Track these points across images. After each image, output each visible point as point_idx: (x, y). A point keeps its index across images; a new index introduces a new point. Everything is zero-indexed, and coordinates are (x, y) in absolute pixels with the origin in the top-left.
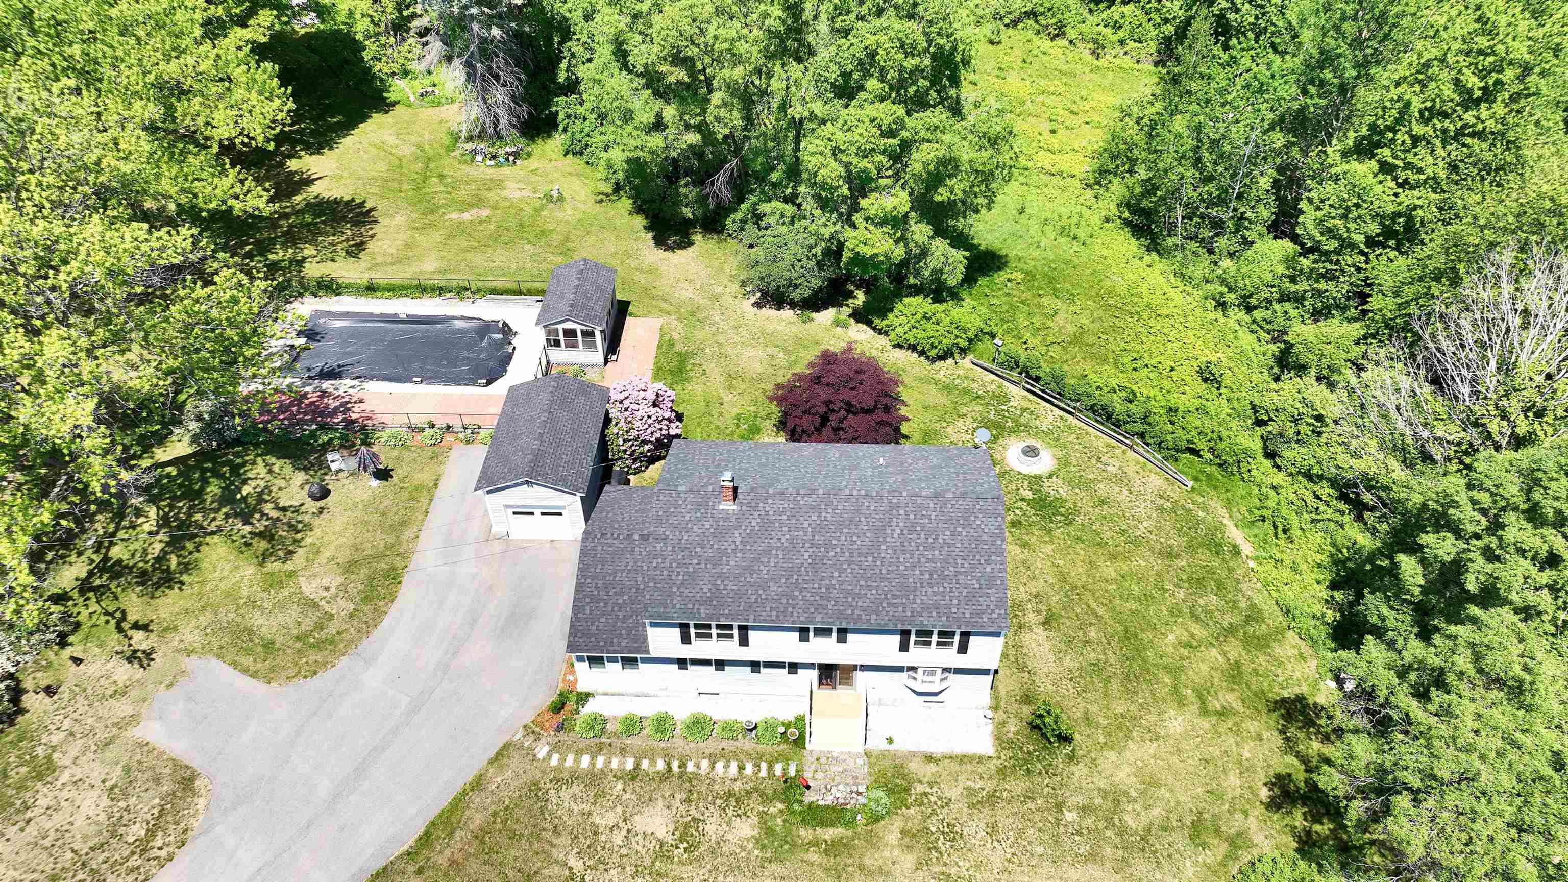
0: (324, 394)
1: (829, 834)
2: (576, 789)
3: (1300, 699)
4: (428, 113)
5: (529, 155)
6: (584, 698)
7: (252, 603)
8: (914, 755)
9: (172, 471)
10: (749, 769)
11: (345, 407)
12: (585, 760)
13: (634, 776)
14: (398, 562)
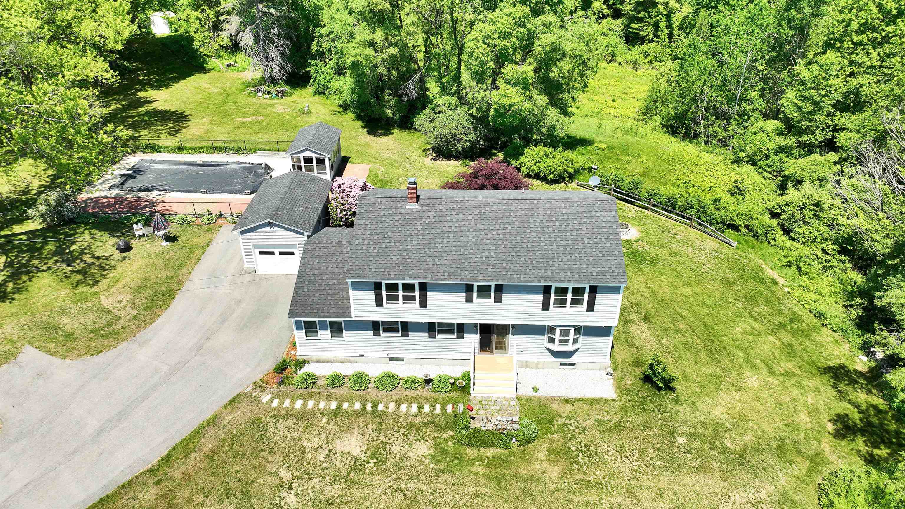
0: (139, 198)
1: (490, 452)
2: (290, 422)
3: (842, 367)
4: (230, 74)
5: (291, 94)
6: (301, 363)
7: (62, 310)
8: (554, 399)
9: (24, 237)
10: (427, 408)
11: (153, 204)
12: (299, 404)
13: (337, 412)
14: (174, 286)
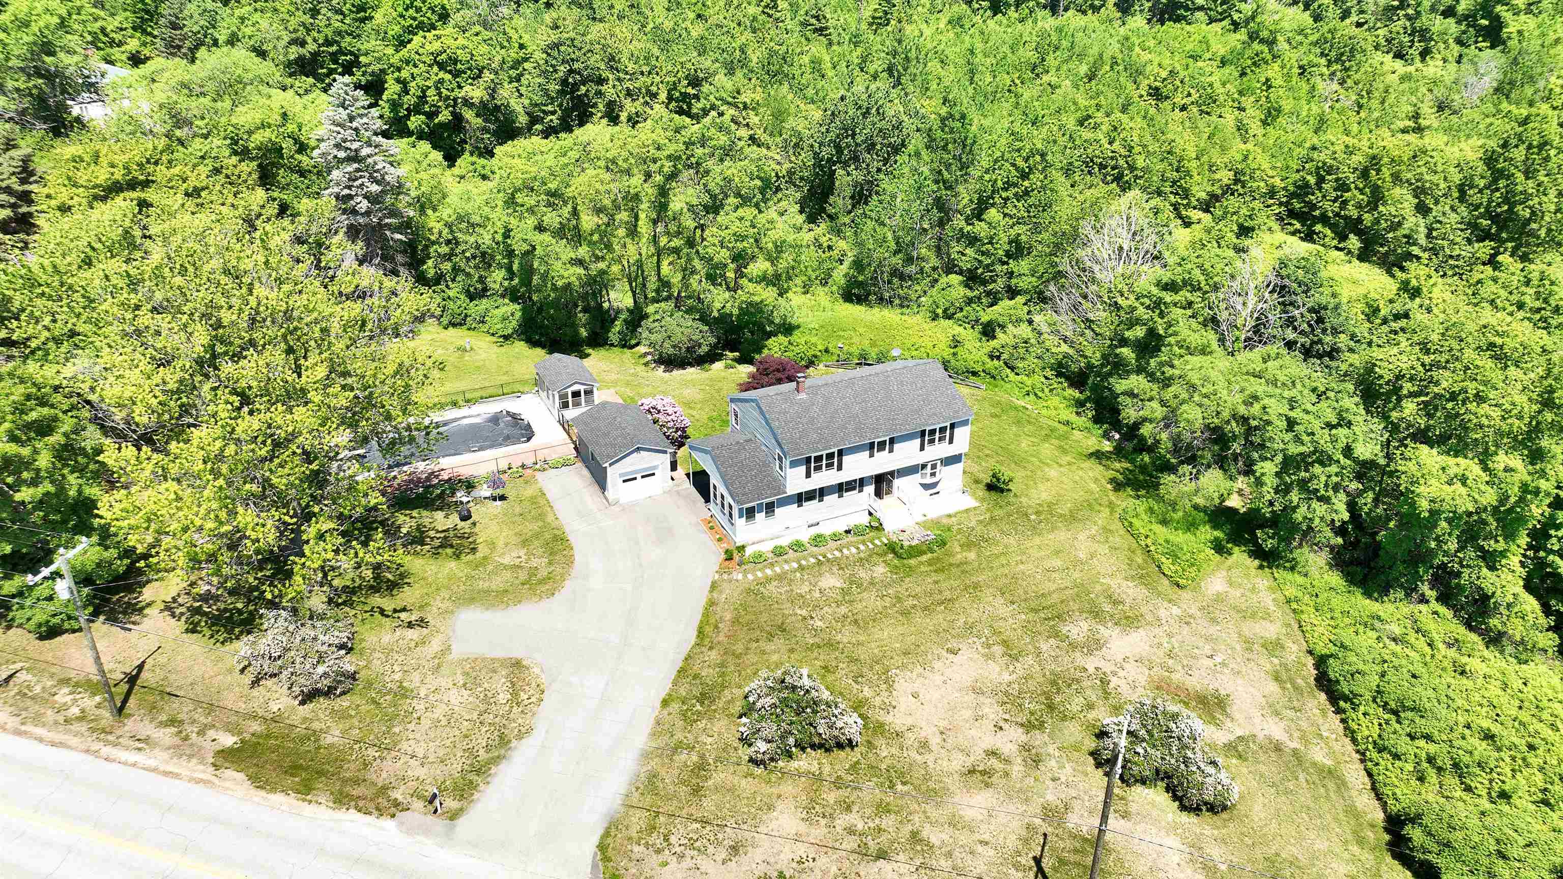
0: (410, 473)
1: (924, 558)
2: (774, 583)
3: (1098, 451)
5: (420, 332)
6: (742, 548)
7: (471, 578)
8: (941, 517)
10: (862, 547)
12: (768, 572)
13: (802, 569)
14: (557, 532)
